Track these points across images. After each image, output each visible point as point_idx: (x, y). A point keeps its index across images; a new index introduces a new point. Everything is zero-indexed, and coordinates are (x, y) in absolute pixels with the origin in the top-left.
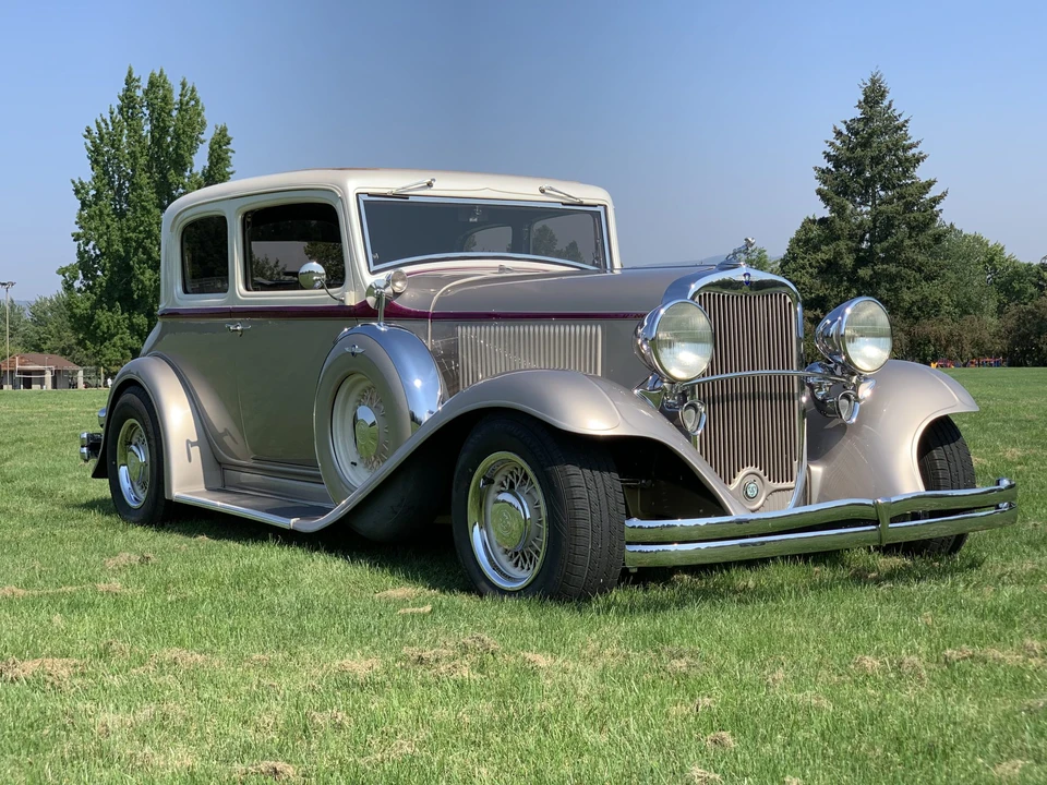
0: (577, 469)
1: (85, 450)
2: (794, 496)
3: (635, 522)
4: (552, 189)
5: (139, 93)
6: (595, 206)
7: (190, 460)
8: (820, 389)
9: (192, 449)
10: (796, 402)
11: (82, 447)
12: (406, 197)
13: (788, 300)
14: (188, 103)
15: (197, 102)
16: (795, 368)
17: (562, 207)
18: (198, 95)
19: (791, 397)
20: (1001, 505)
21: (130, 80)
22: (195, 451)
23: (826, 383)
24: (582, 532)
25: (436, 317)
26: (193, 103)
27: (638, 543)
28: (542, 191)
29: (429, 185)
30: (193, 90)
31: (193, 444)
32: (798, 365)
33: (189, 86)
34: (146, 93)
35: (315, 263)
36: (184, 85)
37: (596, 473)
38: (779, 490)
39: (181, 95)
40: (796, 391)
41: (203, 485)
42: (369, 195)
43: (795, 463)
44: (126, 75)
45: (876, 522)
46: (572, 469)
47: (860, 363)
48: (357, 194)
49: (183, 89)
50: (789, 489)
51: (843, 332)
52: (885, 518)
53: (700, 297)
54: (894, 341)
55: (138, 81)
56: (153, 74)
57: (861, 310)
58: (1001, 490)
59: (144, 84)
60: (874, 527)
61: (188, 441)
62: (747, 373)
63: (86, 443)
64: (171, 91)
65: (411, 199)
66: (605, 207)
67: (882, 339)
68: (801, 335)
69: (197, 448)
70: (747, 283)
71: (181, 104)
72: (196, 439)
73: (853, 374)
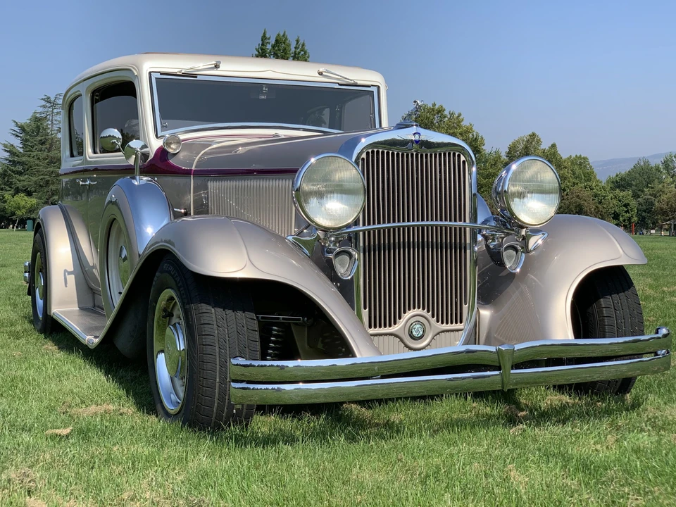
0: (209, 307)
1: (27, 275)
2: (462, 336)
3: (241, 361)
4: (328, 72)
5: (269, 47)
6: (369, 86)
7: (66, 286)
8: (493, 240)
9: (68, 277)
10: (468, 251)
11: (25, 272)
12: (195, 76)
13: (463, 158)
14: (299, 53)
15: (305, 53)
16: (468, 220)
17: (337, 86)
18: (306, 48)
19: (462, 247)
20: (659, 352)
21: (264, 38)
22: (71, 279)
23: (498, 235)
24: (209, 366)
25: (198, 173)
26: (302, 53)
27: (242, 381)
28: (320, 74)
29: (217, 66)
30: (303, 45)
31: (70, 273)
32: (470, 219)
33: (301, 42)
34: (273, 47)
35: (116, 130)
36: (298, 41)
37: (229, 312)
38: (448, 331)
39: (295, 48)
40: (468, 241)
41: (77, 305)
42: (161, 74)
43: (465, 307)
44: (262, 34)
45: (499, 368)
46: (205, 307)
47: (524, 217)
48: (150, 73)
49: (297, 44)
50: (458, 330)
51: (506, 188)
52: (507, 364)
53: (368, 153)
54: (562, 198)
55: (269, 39)
56: (279, 35)
57: (527, 168)
58: (659, 338)
59: (273, 41)
60: (497, 373)
61: (65, 271)
62: (416, 223)
63: (27, 270)
64: (289, 45)
65: (199, 78)
66: (379, 87)
67: (551, 195)
68: (474, 191)
69: (73, 276)
70: (417, 142)
71: (295, 54)
72: (73, 270)
73: (522, 227)
